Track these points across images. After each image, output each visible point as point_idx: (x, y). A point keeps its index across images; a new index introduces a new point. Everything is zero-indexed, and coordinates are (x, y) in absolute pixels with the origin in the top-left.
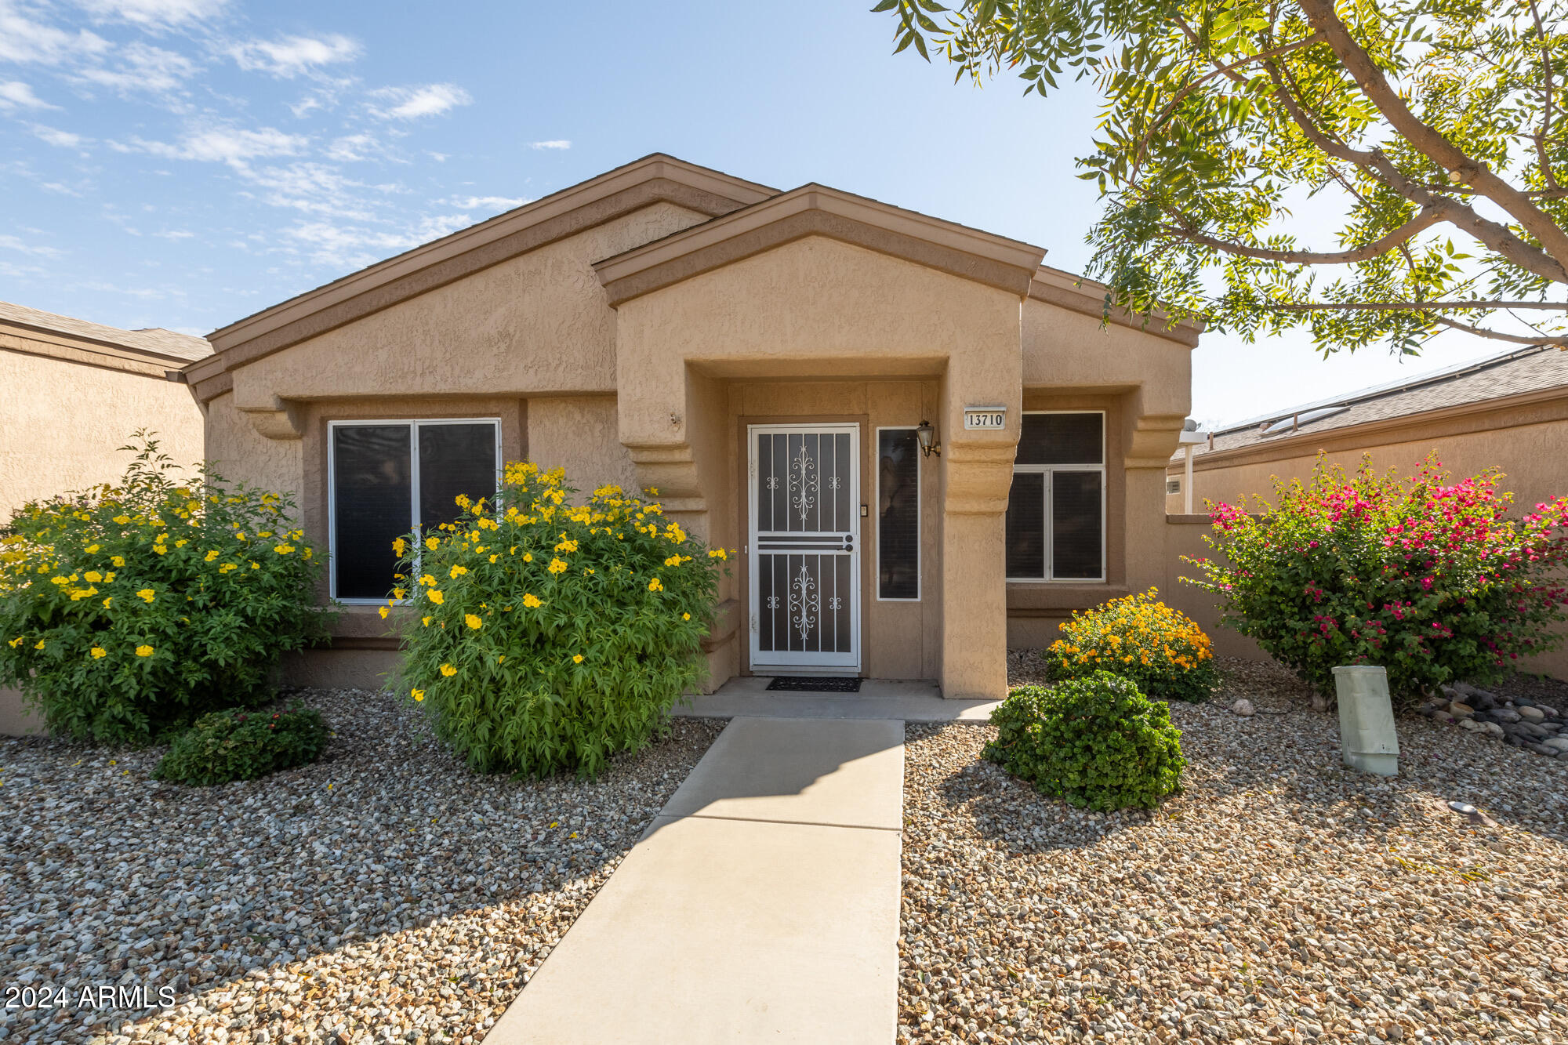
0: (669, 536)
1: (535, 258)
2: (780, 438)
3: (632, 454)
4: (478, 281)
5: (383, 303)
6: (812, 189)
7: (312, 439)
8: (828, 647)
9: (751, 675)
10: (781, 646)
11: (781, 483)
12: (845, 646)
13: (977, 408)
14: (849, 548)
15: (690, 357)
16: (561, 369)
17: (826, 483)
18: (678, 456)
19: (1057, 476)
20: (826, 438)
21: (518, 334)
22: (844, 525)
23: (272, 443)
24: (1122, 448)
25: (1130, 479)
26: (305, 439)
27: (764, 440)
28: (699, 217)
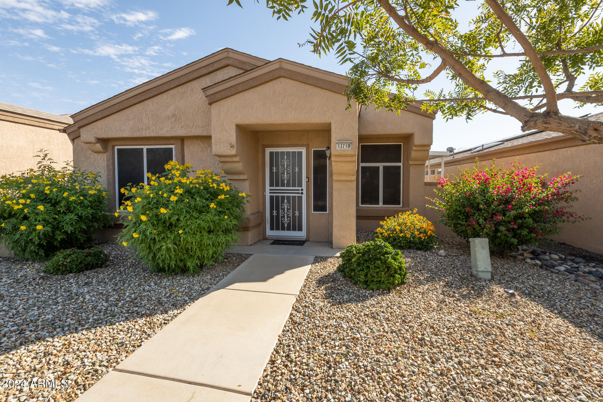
0: (221, 188)
1: (184, 87)
2: (277, 153)
3: (218, 158)
4: (164, 96)
5: (131, 104)
6: (280, 60)
7: (109, 153)
8: (294, 229)
9: (267, 239)
10: (278, 229)
11: (278, 169)
12: (300, 229)
13: (341, 142)
14: (302, 193)
15: (237, 123)
16: (194, 127)
17: (293, 169)
18: (234, 159)
19: (384, 167)
20: (294, 153)
21: (179, 115)
22: (300, 185)
23: (96, 155)
24: (408, 158)
25: (412, 169)
26: (107, 153)
27: (271, 154)
28: (242, 71)
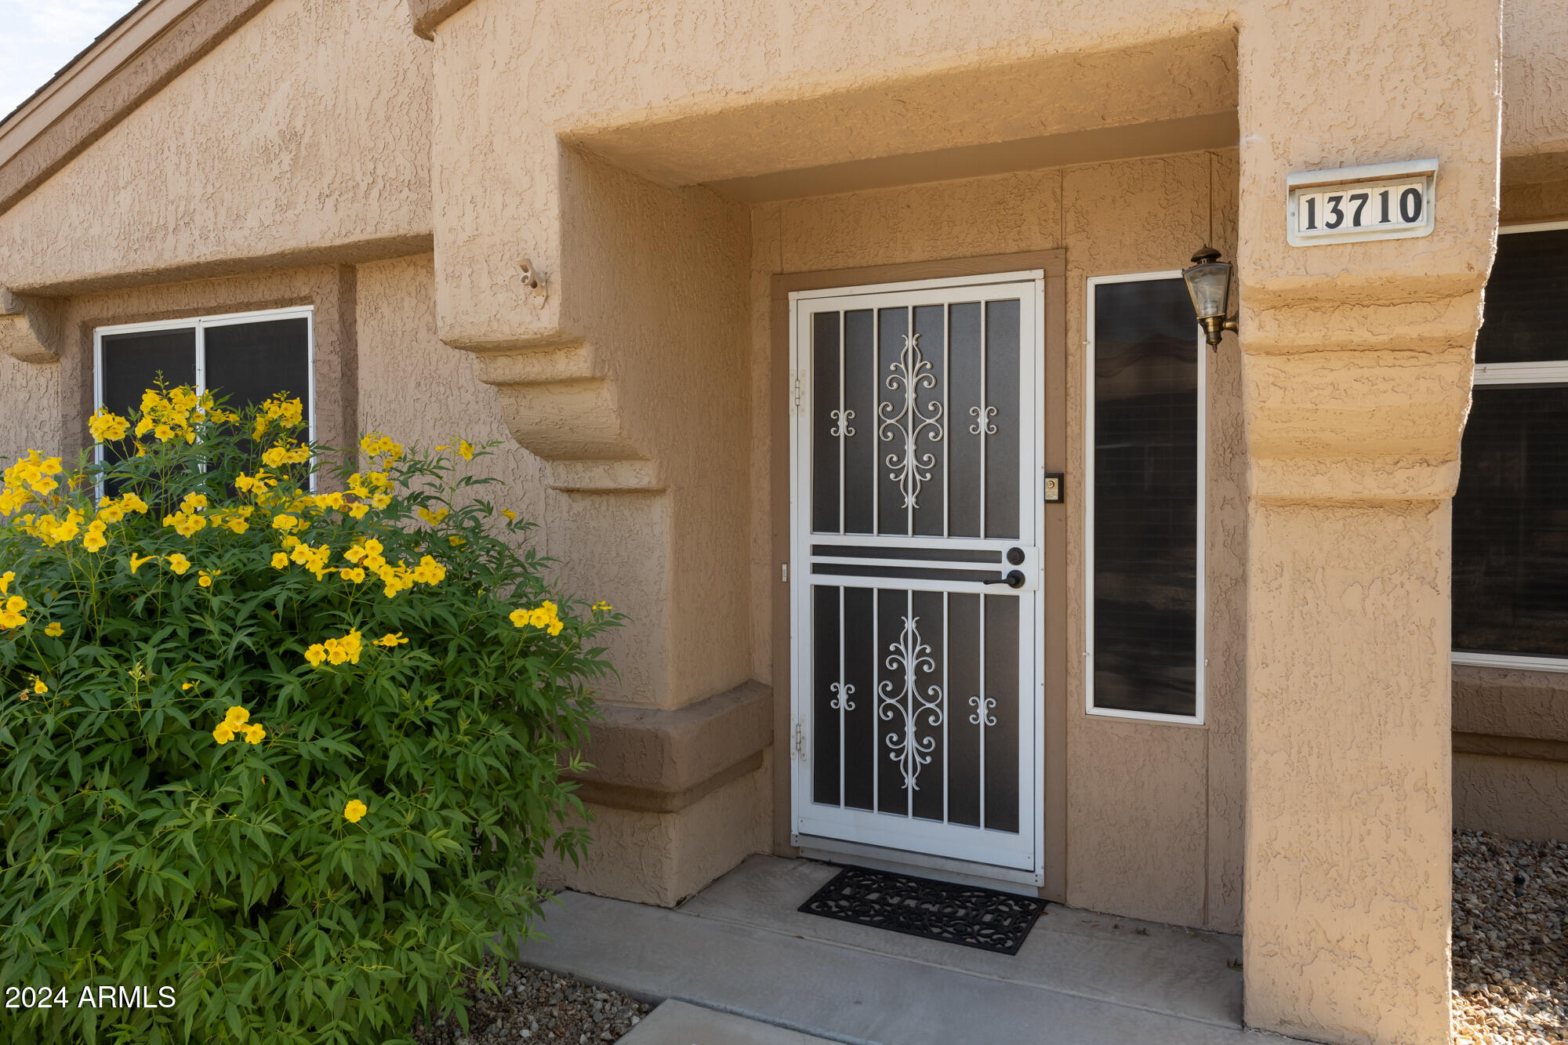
2: (859, 318)
7: (70, 360)
8: (964, 815)
9: (797, 856)
10: (859, 799)
11: (861, 424)
12: (1005, 818)
13: (1330, 176)
14: (1016, 580)
17: (962, 421)
18: (559, 366)
20: (963, 312)
21: (309, 133)
22: (1005, 523)
26: (63, 360)
27: (824, 323)
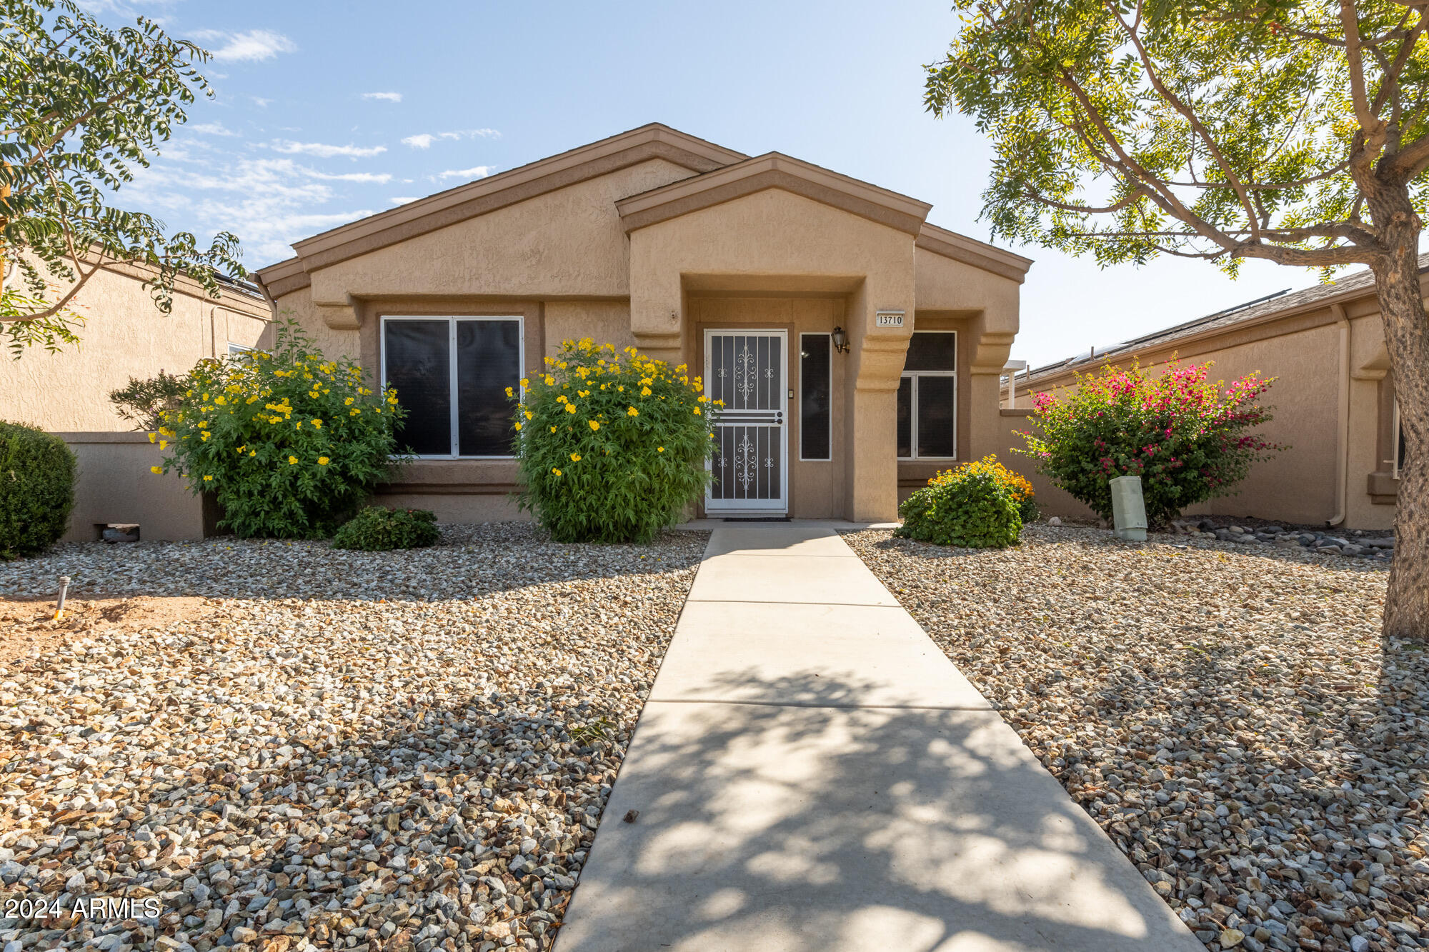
1: (559, 194)
2: (729, 339)
3: (637, 342)
4: (515, 211)
5: (439, 224)
6: (774, 155)
7: (367, 331)
8: (763, 495)
9: (706, 517)
10: (729, 495)
11: (729, 372)
12: (776, 494)
13: (885, 313)
14: (780, 422)
15: (683, 271)
17: (763, 373)
18: (671, 343)
19: (921, 379)
20: (763, 340)
21: (546, 251)
22: (776, 404)
23: (332, 332)
24: (969, 359)
25: (975, 383)
26: (363, 330)
27: (716, 340)
28: (695, 174)
